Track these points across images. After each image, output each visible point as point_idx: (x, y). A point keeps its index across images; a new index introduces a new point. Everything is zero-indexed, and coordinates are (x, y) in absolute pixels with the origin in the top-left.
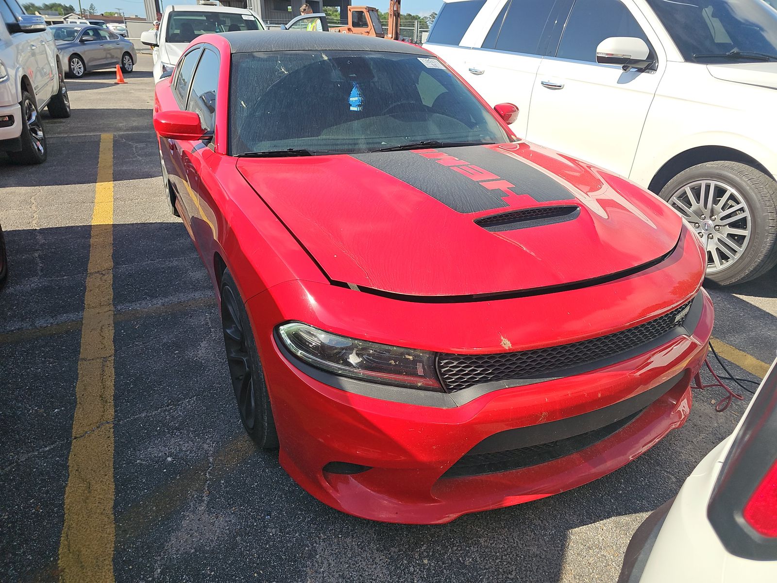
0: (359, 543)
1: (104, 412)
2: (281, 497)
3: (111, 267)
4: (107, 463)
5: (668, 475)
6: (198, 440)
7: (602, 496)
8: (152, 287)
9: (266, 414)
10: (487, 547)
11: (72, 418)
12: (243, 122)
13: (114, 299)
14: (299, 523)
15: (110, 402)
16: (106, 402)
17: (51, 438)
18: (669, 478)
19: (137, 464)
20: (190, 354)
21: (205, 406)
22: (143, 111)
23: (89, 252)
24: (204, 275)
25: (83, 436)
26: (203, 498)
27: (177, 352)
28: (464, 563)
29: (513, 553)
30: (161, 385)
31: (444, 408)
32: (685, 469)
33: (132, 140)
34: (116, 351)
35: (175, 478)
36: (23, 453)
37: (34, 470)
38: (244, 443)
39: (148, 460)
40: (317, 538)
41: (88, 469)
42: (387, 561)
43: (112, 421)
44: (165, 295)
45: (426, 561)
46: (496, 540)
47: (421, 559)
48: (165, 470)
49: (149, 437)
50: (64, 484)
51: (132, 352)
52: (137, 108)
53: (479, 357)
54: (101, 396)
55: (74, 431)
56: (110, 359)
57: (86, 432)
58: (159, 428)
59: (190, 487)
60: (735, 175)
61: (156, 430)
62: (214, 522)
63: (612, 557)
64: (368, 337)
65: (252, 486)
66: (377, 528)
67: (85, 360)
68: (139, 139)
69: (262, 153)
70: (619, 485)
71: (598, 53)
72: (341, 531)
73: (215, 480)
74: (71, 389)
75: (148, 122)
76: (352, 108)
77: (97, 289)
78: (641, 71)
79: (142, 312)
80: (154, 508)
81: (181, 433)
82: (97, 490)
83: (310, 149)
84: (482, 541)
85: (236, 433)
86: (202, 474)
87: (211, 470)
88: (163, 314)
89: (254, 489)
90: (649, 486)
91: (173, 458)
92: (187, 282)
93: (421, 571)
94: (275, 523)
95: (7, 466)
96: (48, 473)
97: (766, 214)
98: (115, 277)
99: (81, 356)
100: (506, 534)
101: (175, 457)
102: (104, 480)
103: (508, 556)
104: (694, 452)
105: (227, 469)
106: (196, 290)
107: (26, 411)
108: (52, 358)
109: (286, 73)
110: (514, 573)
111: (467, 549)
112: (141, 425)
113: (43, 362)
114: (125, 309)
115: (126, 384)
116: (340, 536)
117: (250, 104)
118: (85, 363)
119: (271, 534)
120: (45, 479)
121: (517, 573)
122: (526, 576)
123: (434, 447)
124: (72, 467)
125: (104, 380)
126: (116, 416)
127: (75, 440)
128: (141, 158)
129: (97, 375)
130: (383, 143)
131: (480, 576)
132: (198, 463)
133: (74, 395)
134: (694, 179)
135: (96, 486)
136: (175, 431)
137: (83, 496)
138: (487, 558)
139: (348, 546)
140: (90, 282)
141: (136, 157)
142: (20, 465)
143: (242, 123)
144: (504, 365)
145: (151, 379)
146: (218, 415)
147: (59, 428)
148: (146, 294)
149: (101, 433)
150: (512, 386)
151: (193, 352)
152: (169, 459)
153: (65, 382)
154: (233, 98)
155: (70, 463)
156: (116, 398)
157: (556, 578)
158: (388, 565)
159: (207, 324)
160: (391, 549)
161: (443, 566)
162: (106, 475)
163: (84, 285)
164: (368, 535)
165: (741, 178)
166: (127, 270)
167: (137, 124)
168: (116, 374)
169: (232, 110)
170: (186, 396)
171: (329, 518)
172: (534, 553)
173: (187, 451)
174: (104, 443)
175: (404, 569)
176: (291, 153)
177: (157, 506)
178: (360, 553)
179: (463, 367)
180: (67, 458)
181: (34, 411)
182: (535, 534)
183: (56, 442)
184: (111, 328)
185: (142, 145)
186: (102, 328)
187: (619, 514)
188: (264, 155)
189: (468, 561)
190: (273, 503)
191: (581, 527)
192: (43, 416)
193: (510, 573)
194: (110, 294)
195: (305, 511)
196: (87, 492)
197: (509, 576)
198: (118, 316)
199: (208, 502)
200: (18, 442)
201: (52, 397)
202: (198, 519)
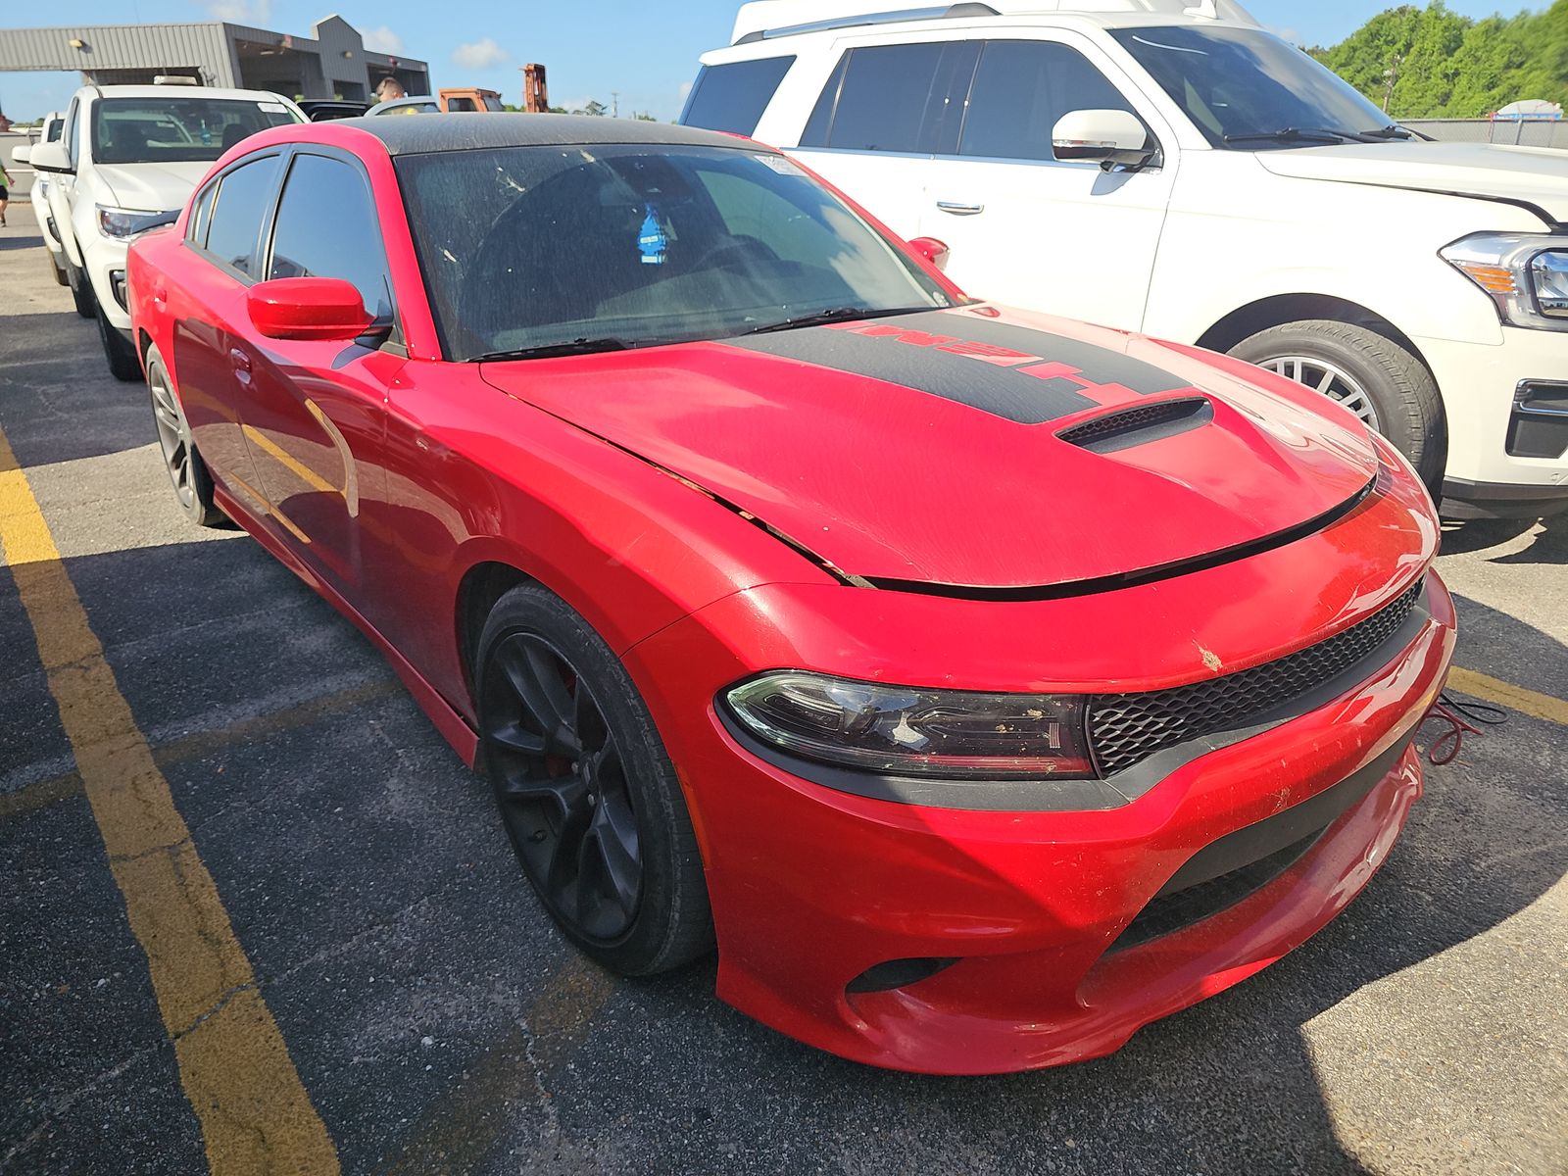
0: (922, 1136)
1: (222, 965)
2: (713, 1073)
3: (97, 650)
4: (282, 1076)
5: (1414, 891)
6: (474, 988)
7: (1327, 952)
8: (217, 681)
9: (679, 893)
10: (1171, 1090)
11: (149, 991)
12: (460, 292)
13: (137, 718)
14: (780, 1120)
15: (228, 942)
16: (219, 942)
17: (115, 1046)
18: (1420, 898)
19: (355, 1067)
20: (372, 809)
21: (456, 914)
22: (27, 318)
23: (27, 622)
24: (328, 641)
25: (195, 1027)
26: (544, 1111)
27: (338, 809)
28: (1143, 1131)
29: (1224, 1091)
30: (333, 884)
31: (1107, 809)
32: (1436, 875)
33: (28, 379)
34: (192, 828)
35: (459, 1080)
36: (56, 1093)
37: (106, 1127)
38: (582, 977)
39: (377, 1053)
40: (832, 1144)
41: (240, 1098)
42: (994, 1160)
43: (253, 983)
44: (257, 693)
45: (1071, 1143)
46: (1179, 1071)
47: (1058, 1140)
48: (429, 1067)
49: (359, 1002)
50: (196, 1144)
51: (233, 825)
52: (11, 313)
53: (1163, 695)
54: (200, 932)
55: (167, 1020)
56: (186, 849)
57: (199, 1017)
58: (372, 980)
59: (504, 1093)
60: (1337, 342)
61: (369, 985)
62: (593, 1155)
63: (1398, 1060)
64: (952, 681)
65: (643, 1063)
66: (943, 1098)
67: (124, 858)
68: (47, 376)
69: (522, 351)
70: (1345, 925)
71: (1056, 141)
72: (873, 1119)
73: (551, 1066)
74: (120, 928)
75: (50, 341)
76: (645, 259)
77: (86, 701)
78: (1131, 169)
79: (218, 737)
80: (442, 1154)
81: (428, 980)
82: (284, 1142)
83: (622, 337)
84: (1155, 1078)
85: (553, 958)
86: (517, 1058)
87: (534, 1046)
88: (269, 734)
89: (647, 1068)
90: (1394, 917)
91: (436, 1038)
92: (295, 660)
93: (1071, 1165)
94: (728, 1131)
95: (29, 1132)
96: (144, 1127)
97: (1404, 406)
98: (117, 670)
99: (110, 852)
100: (1192, 1058)
101: (439, 1033)
102: (291, 1116)
103: (1217, 1099)
104: (1435, 842)
105: (570, 1038)
106: (323, 675)
107: (24, 997)
108: (38, 866)
109: (520, 190)
110: (1243, 1129)
111: (1136, 1101)
112: (328, 979)
113: (21, 879)
114: (173, 734)
115: (251, 896)
116: (876, 1129)
117: (464, 254)
118: (126, 865)
119: (731, 1156)
120: (142, 1143)
121: (1249, 1128)
122: (1269, 1130)
123: (1099, 893)
124: (200, 1102)
125: (191, 895)
126: (257, 971)
127: (179, 1040)
128: (66, 416)
129: (170, 888)
130: (748, 319)
131: (1186, 1149)
132: (499, 1037)
133: (131, 939)
134: (1263, 357)
135: (279, 1134)
136: (413, 978)
137: (256, 1162)
138: (1182, 1112)
139: (901, 1146)
140: (59, 687)
141: (52, 414)
142: (62, 1122)
143: (457, 294)
144: (1203, 705)
145: (307, 878)
146: (495, 928)
147: (126, 1020)
148: (208, 696)
149: (236, 1012)
150: (1221, 745)
151: (377, 803)
152: (428, 1041)
153: (95, 915)
154: (423, 246)
155: (189, 1093)
156: (239, 929)
157: (1324, 1121)
158: (1000, 1166)
159: (381, 741)
160: (992, 1132)
161: (1108, 1144)
162: (292, 1104)
163: (47, 695)
164: (931, 1116)
165: (1349, 348)
166: (139, 652)
167: (25, 347)
168: (216, 878)
169: (428, 268)
170: (404, 899)
171: (836, 1097)
172: (1260, 1082)
173: (460, 1016)
174: (254, 1034)
175: (1036, 1169)
176: (584, 347)
177: (445, 1149)
178: (933, 1156)
179: (1134, 720)
180: (177, 1085)
181: (44, 993)
182: (1244, 1045)
183: (131, 1053)
184: (157, 780)
185: (59, 388)
186: (133, 783)
187: (1371, 979)
188: (526, 355)
189: (1150, 1125)
190: (703, 1089)
191: (1319, 1016)
192: (73, 1000)
193: (1238, 1130)
194: (121, 710)
195: (779, 1092)
196: (262, 1151)
197: (1239, 1136)
198: (163, 752)
199: (559, 1116)
200: (36, 1071)
201: (78, 954)
202: (553, 1156)
